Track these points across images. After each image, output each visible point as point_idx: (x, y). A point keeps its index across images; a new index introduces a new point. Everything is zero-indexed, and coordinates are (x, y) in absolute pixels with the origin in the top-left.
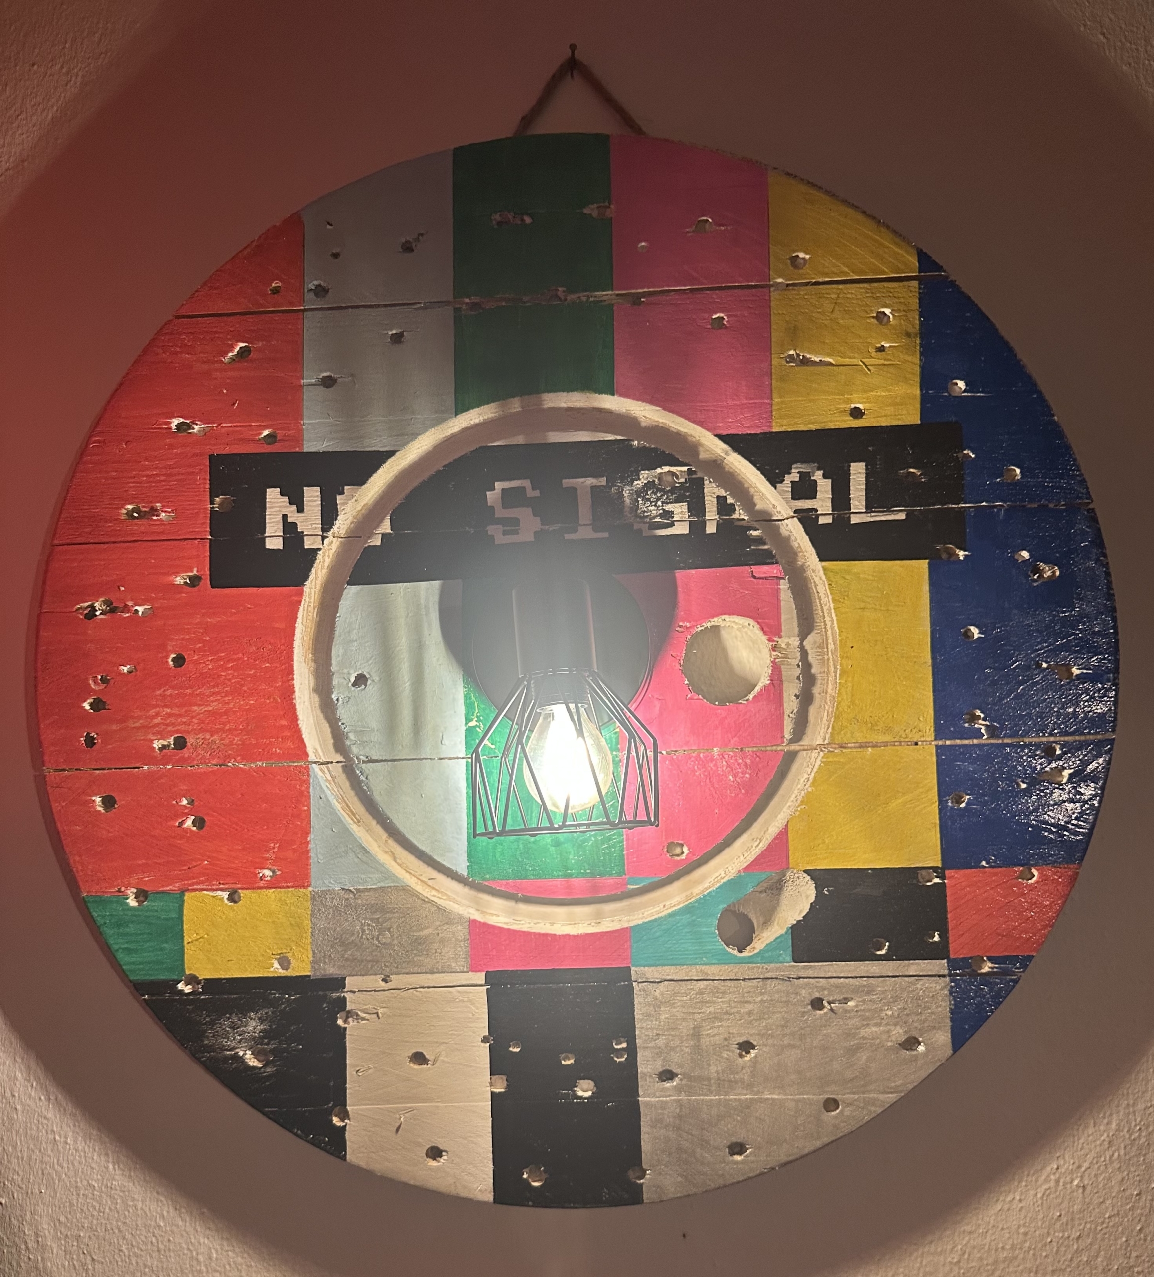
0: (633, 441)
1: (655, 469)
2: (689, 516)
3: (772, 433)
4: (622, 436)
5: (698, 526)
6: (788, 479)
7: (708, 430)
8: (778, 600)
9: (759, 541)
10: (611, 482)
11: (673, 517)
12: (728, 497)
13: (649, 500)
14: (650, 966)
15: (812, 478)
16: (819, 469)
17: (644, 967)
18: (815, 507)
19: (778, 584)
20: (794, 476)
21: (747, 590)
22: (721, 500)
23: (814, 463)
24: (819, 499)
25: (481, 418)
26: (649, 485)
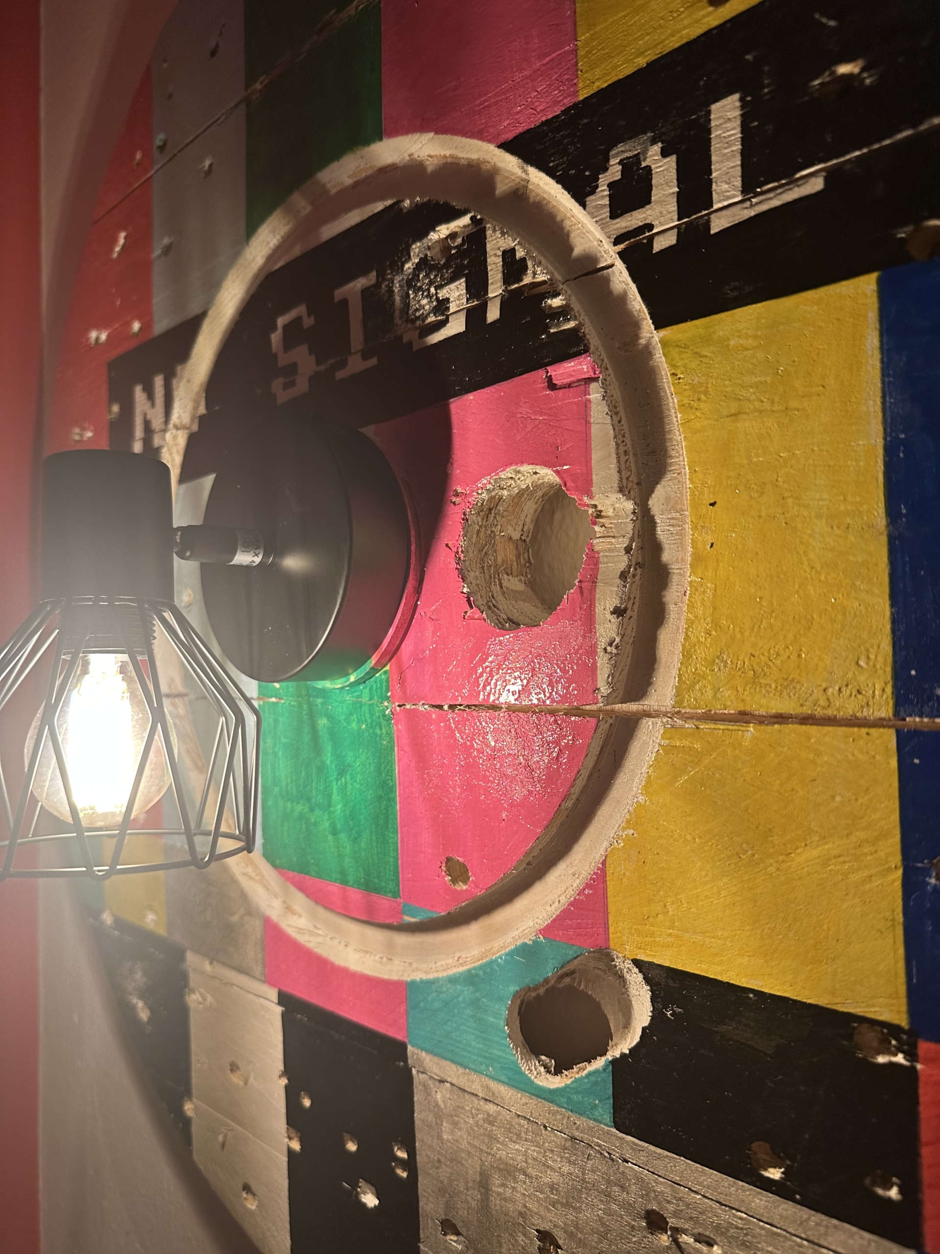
0: (403, 201)
2: (468, 300)
3: (579, 102)
5: (475, 315)
6: (604, 181)
7: (489, 141)
8: (587, 423)
9: (564, 312)
10: (381, 276)
11: (448, 308)
12: (517, 248)
13: (420, 288)
14: (428, 1051)
15: (644, 164)
16: (654, 142)
17: (422, 1050)
18: (648, 221)
19: (587, 393)
20: (614, 172)
21: (541, 414)
22: (508, 255)
23: (645, 133)
24: (656, 202)
26: (424, 263)
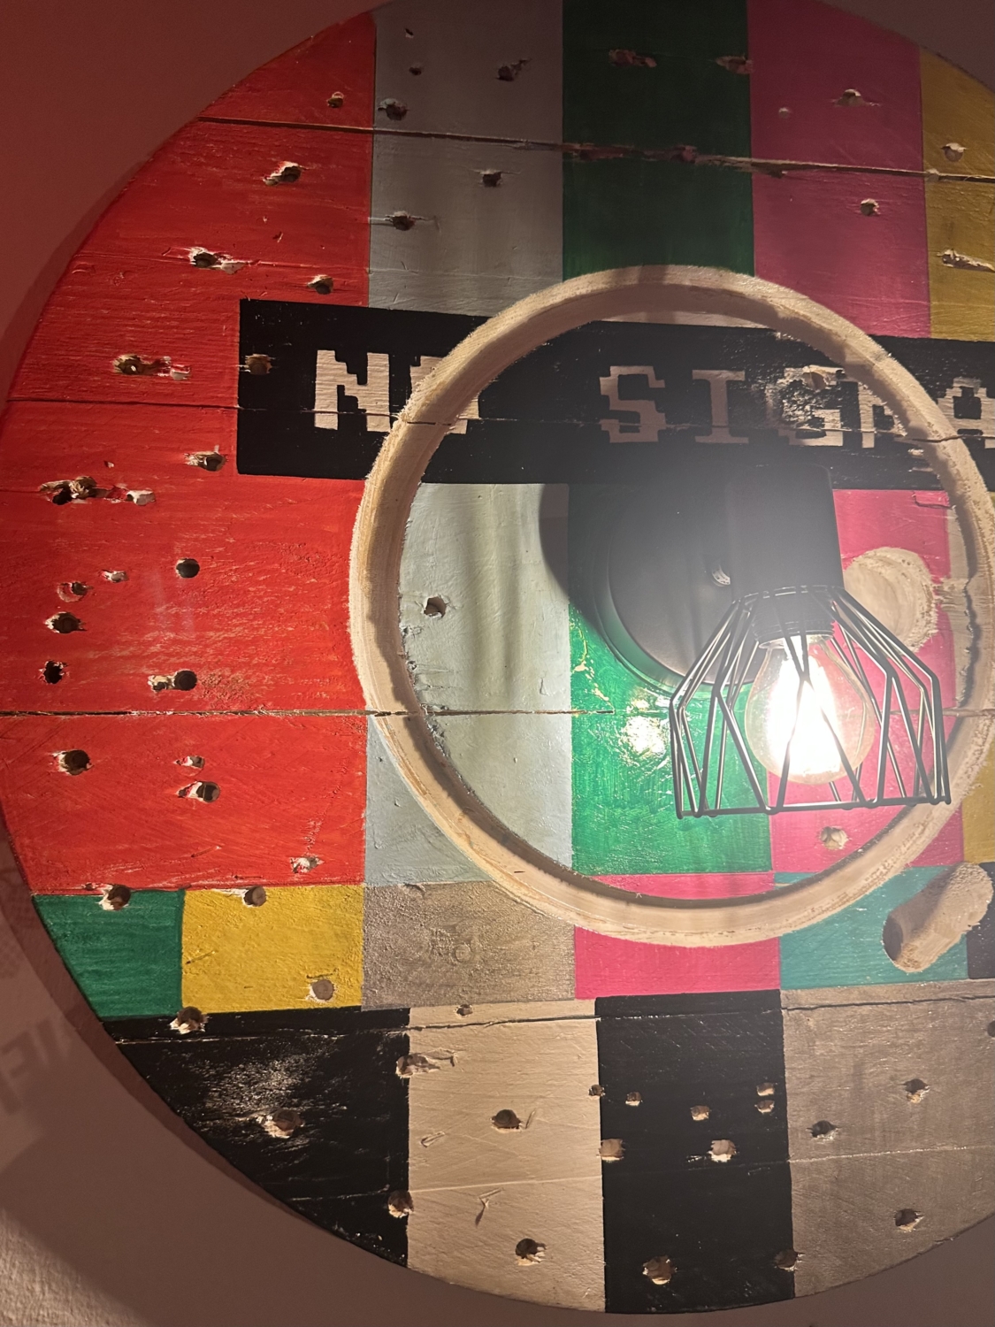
0: (775, 331)
1: (803, 367)
2: (842, 426)
3: (932, 339)
4: (764, 324)
5: (853, 438)
6: (950, 394)
7: (862, 328)
8: (946, 533)
9: (920, 461)
10: (751, 378)
11: (823, 426)
12: (885, 407)
13: (795, 402)
14: (802, 988)
15: (976, 396)
16: (982, 386)
17: (796, 989)
18: (980, 428)
19: (945, 514)
20: (955, 391)
21: (911, 518)
22: (877, 410)
23: (977, 378)
24: (985, 420)
25: (590, 289)
26: (795, 385)
